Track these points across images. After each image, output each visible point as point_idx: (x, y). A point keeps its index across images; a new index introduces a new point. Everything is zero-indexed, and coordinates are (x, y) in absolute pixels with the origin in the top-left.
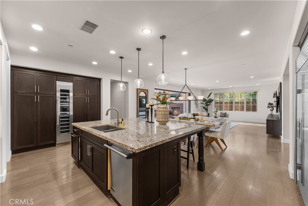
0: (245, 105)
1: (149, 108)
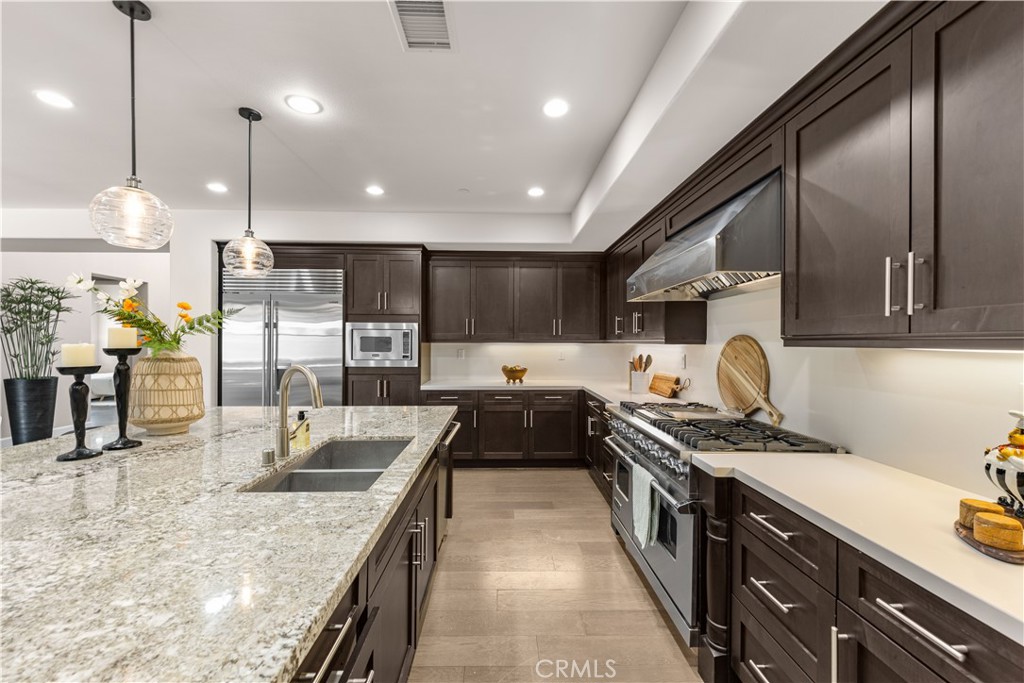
1: (91, 369)
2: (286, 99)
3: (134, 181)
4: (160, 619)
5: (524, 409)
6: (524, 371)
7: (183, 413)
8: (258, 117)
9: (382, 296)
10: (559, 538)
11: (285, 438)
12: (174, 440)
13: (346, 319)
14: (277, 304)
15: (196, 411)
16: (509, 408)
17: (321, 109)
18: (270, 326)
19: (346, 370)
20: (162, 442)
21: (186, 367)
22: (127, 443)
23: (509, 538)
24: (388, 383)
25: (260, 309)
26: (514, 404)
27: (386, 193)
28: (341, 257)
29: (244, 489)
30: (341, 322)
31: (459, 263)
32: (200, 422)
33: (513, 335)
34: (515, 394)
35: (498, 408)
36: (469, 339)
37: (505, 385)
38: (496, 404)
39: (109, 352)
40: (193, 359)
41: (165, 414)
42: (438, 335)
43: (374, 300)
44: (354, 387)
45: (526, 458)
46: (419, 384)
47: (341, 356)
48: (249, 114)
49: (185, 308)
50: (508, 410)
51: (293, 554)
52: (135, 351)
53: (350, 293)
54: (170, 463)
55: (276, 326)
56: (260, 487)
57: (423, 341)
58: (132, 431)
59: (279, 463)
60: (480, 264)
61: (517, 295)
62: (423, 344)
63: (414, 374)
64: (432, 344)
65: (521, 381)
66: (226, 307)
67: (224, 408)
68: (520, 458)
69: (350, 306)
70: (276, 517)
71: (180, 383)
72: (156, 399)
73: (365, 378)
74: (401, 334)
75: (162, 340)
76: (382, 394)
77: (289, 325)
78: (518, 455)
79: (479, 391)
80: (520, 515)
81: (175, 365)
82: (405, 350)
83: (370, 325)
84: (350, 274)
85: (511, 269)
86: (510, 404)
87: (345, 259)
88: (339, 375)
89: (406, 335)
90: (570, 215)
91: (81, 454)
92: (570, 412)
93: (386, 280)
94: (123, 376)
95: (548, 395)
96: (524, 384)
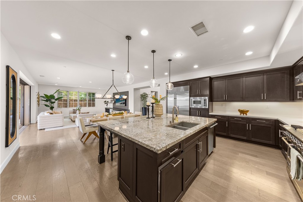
0: (87, 102)
1: (150, 106)
2: (175, 56)
3: (154, 78)
4: (153, 137)
5: (247, 123)
6: (248, 111)
7: (160, 113)
8: (171, 60)
9: (198, 91)
10: (256, 166)
11: (173, 119)
12: (159, 118)
13: (190, 96)
14: (176, 94)
15: (162, 114)
16: (240, 122)
17: (182, 55)
18: (175, 99)
19: (190, 108)
20: (157, 118)
21: (160, 106)
22: (153, 117)
23: (235, 159)
24: (200, 112)
25: (173, 95)
26: (242, 121)
27: (199, 66)
28: (189, 83)
29: (166, 126)
30: (189, 97)
31: (222, 80)
32: (163, 115)
33: (243, 100)
34: (243, 118)
35: (236, 122)
36: (225, 101)
37: (240, 115)
38: (235, 121)
39: (151, 103)
40: (162, 105)
41: (158, 113)
42: (215, 100)
43: (197, 92)
44: (192, 112)
45: (248, 139)
46: (209, 113)
47: (189, 105)
48: (170, 60)
49: (161, 96)
50: (240, 123)
51: (170, 136)
52: (154, 103)
53: (191, 91)
54: (158, 121)
55: (176, 99)
56: (169, 126)
57: (210, 101)
58: (154, 116)
59: (172, 124)
60: (230, 79)
61: (244, 87)
62: (210, 103)
63: (208, 110)
64: (214, 102)
65: (246, 114)
66: (168, 95)
67: (168, 114)
68: (246, 139)
69: (191, 93)
70: (169, 131)
71: (160, 108)
72: (157, 111)
73: (194, 110)
74: (203, 100)
75: (158, 102)
76: (199, 114)
77: (179, 98)
78: (245, 138)
79: (228, 116)
80: (240, 155)
81: (159, 106)
82: (205, 104)
83: (198, 98)
84: (191, 86)
85: (241, 79)
86: (241, 121)
87: (190, 83)
88: (189, 109)
89: (205, 100)
90: (269, 56)
91: (148, 118)
92: (271, 127)
93: (200, 87)
94: (153, 107)
95: (258, 120)
96: (247, 115)
